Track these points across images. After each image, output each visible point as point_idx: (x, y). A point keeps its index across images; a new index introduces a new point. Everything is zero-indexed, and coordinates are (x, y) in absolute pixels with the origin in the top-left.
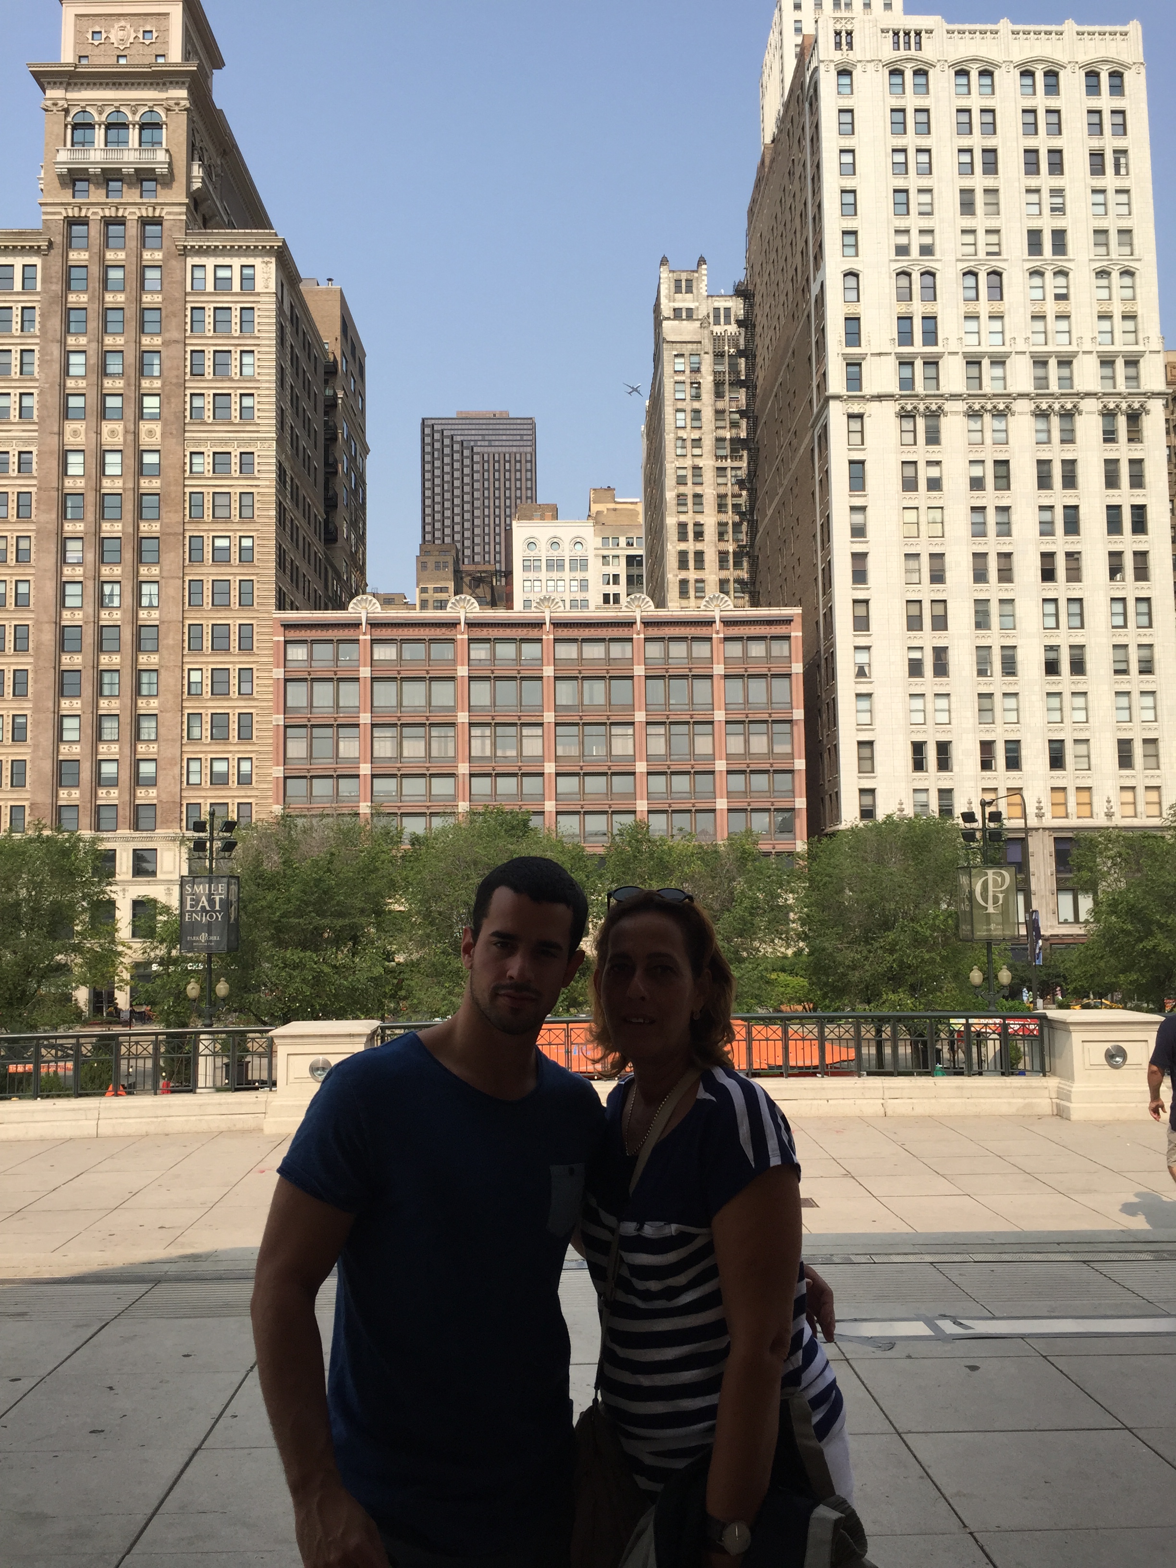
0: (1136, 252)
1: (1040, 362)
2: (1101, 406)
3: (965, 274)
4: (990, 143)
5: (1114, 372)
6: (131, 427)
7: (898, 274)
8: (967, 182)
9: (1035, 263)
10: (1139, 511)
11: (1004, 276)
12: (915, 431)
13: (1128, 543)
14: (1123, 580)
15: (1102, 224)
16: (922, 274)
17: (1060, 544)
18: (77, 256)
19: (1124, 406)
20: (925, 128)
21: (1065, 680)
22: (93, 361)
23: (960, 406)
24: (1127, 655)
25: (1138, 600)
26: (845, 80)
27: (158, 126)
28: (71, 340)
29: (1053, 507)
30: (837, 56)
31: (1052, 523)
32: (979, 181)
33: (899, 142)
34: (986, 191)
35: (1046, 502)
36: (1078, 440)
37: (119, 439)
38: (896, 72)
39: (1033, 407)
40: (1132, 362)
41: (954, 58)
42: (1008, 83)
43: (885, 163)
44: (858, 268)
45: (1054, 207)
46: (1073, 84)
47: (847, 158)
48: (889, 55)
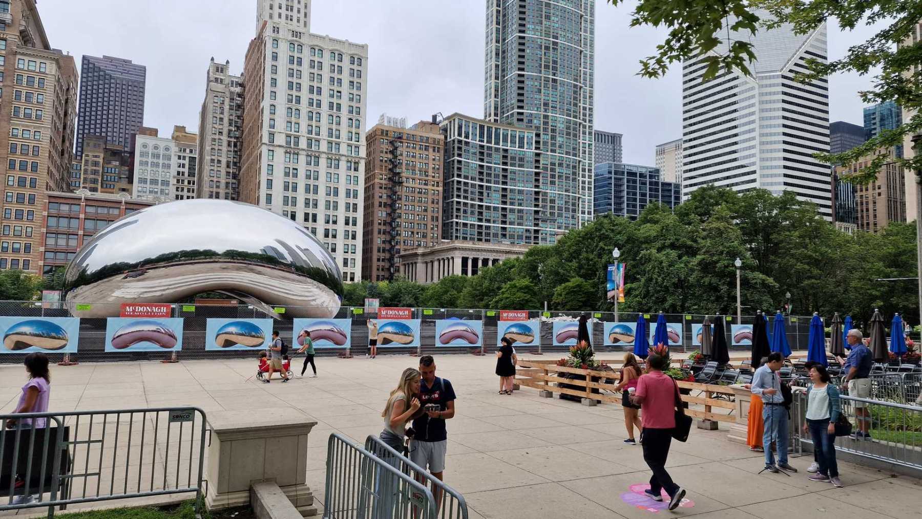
0: (361, 114)
2: (347, 159)
5: (351, 150)
7: (288, 108)
8: (312, 84)
9: (331, 112)
10: (356, 192)
11: (321, 115)
12: (290, 158)
13: (352, 201)
14: (349, 211)
15: (351, 104)
16: (295, 110)
17: (332, 199)
19: (354, 160)
20: (300, 64)
21: (330, 240)
25: (353, 218)
26: (276, 42)
29: (330, 187)
30: (273, 35)
31: (330, 192)
33: (291, 67)
36: (340, 168)
38: (292, 44)
40: (357, 147)
41: (311, 43)
42: (327, 55)
43: (286, 73)
44: (274, 104)
45: (337, 96)
46: (346, 59)
47: (275, 68)
48: (290, 38)
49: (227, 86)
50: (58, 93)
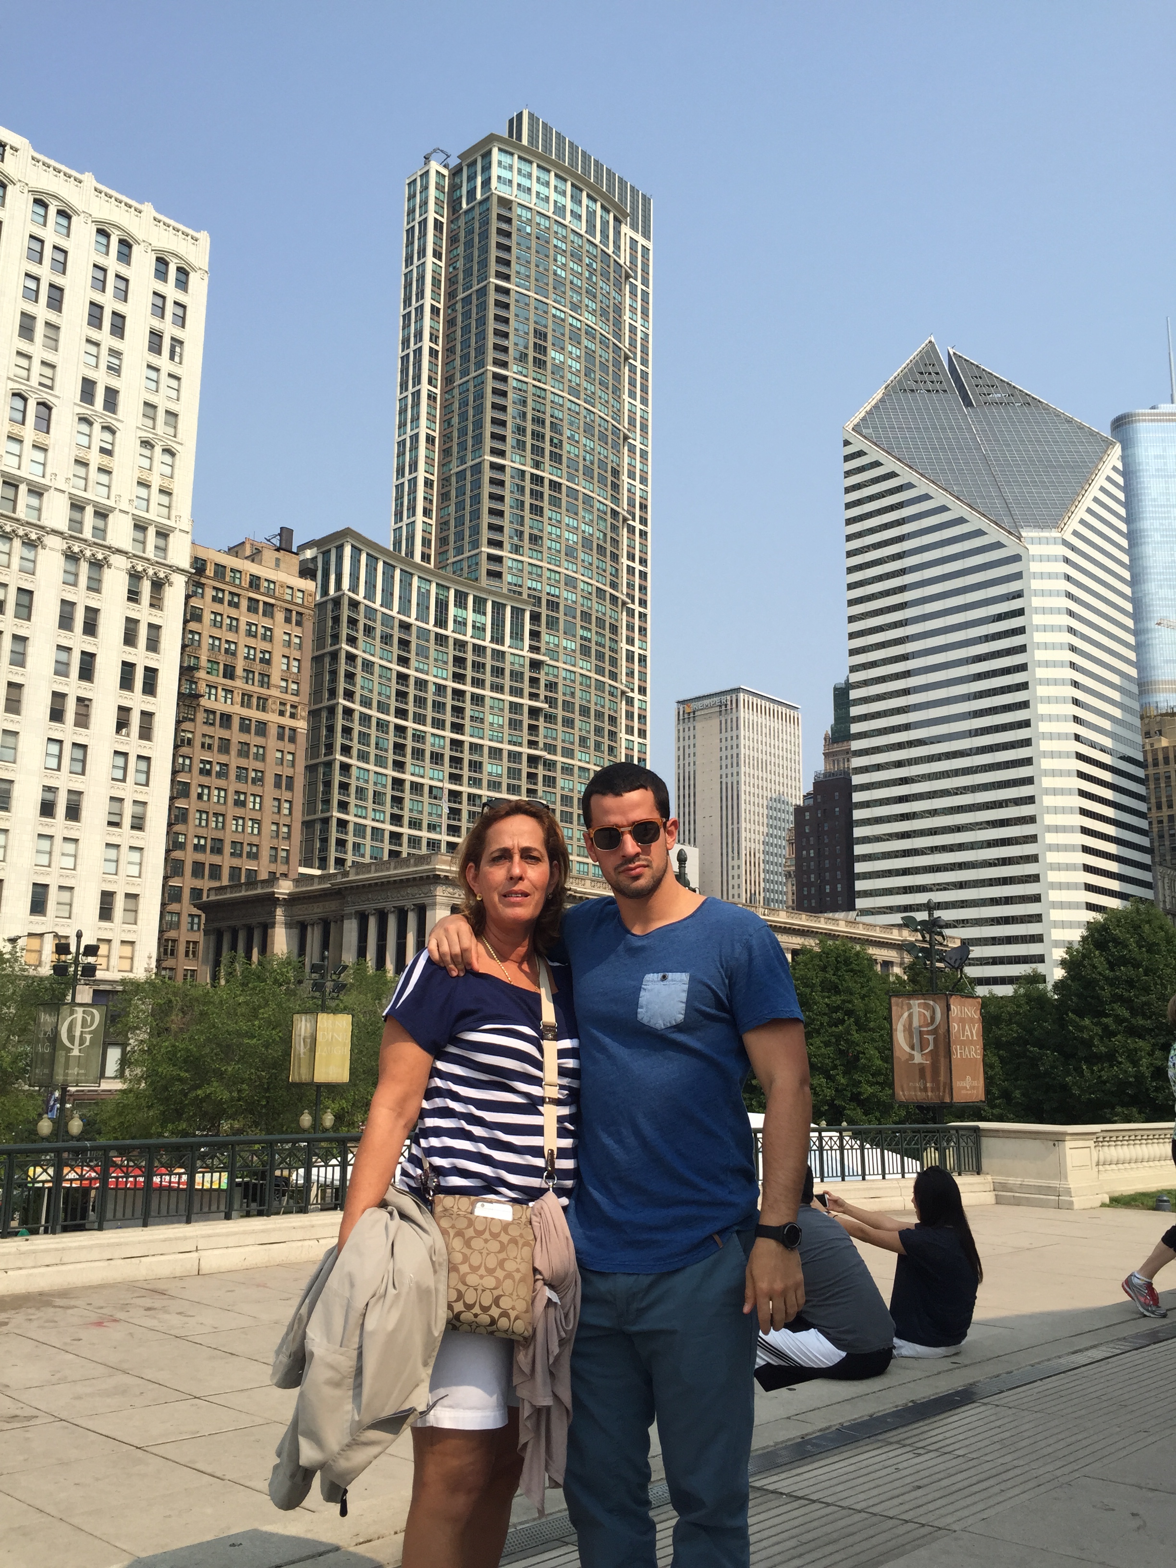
0: (179, 435)
1: (77, 506)
2: (130, 565)
3: (14, 395)
4: (58, 280)
5: (145, 537)
8: (30, 308)
9: (85, 410)
10: (151, 673)
11: (54, 411)
13: (137, 701)
14: (128, 735)
15: (153, 399)
17: (73, 687)
19: (151, 572)
21: (59, 824)
24: (121, 809)
25: (139, 757)
29: (70, 649)
31: (68, 664)
32: (42, 312)
34: (48, 324)
35: (65, 643)
36: (104, 591)
39: (65, 546)
40: (163, 534)
41: (33, 185)
42: (83, 233)
45: (110, 365)
46: (143, 262)
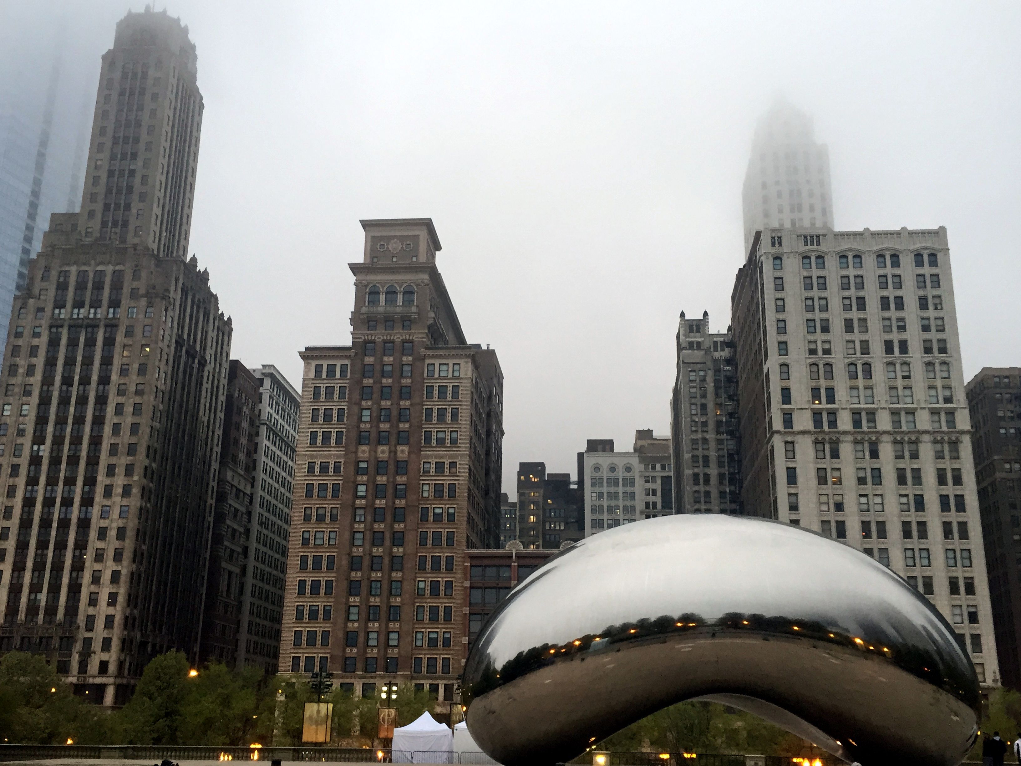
0: (949, 352)
1: (895, 413)
2: (933, 438)
3: (849, 365)
4: (861, 294)
5: (939, 419)
6: (393, 449)
7: (811, 365)
9: (890, 358)
10: (960, 499)
11: (873, 366)
12: (824, 451)
13: (954, 517)
14: (953, 538)
15: (928, 337)
16: (824, 365)
17: (914, 517)
18: (369, 360)
19: (946, 438)
20: (823, 286)
22: (375, 414)
23: (850, 438)
24: (957, 583)
25: (962, 550)
26: (778, 262)
27: (412, 293)
28: (364, 403)
29: (907, 495)
30: (773, 250)
31: (907, 504)
32: (855, 315)
33: (809, 294)
34: (860, 319)
35: (903, 492)
36: (920, 457)
37: (387, 455)
38: (806, 257)
39: (892, 439)
40: (950, 414)
41: (838, 249)
42: (869, 262)
43: (801, 306)
44: (788, 362)
45: (899, 327)
46: (907, 261)
47: (780, 303)
48: (802, 248)
49: (708, 351)
50: (476, 404)
